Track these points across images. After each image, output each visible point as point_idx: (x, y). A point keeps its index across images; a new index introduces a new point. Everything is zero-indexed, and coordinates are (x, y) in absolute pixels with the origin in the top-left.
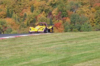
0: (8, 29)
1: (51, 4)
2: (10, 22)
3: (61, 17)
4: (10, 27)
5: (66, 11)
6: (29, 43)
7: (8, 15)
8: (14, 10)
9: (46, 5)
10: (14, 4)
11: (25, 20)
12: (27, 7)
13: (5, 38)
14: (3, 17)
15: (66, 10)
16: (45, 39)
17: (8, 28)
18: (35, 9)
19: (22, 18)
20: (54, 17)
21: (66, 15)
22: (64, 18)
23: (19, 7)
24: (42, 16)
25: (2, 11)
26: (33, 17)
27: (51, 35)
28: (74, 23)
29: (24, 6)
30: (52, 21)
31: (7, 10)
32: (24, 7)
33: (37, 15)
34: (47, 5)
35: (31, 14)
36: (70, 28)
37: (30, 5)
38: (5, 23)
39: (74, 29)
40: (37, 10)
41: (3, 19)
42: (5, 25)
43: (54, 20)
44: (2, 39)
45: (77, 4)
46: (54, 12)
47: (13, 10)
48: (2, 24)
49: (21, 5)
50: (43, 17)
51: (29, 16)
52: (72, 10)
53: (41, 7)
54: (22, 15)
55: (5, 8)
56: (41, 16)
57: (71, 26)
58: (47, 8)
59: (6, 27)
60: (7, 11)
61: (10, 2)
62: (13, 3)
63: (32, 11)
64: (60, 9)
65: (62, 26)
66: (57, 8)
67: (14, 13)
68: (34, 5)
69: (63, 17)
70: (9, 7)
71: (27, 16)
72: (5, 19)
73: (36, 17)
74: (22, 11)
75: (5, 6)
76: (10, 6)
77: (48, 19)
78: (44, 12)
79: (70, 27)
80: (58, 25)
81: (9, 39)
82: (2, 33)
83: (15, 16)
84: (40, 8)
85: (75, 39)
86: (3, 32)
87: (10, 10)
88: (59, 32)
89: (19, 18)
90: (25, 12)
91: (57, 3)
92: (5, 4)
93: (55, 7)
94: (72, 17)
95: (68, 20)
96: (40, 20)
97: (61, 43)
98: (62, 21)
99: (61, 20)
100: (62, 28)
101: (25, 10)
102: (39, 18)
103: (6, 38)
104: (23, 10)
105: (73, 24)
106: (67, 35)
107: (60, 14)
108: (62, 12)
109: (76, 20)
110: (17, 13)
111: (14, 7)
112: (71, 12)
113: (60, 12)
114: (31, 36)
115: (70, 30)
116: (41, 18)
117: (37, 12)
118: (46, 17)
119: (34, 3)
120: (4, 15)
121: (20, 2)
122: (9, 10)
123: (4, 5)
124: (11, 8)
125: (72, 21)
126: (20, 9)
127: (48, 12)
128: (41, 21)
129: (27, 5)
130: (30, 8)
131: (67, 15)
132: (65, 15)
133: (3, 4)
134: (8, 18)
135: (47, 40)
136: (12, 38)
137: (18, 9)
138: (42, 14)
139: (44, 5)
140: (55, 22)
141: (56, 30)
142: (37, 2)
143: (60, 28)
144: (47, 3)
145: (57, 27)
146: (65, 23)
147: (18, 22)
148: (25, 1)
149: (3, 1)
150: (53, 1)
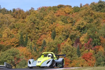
1: (79, 28)
2: (24, 52)
3: (91, 46)
4: (24, 58)
5: (98, 38)
7: (22, 43)
8: (30, 36)
9: (72, 29)
10: (30, 29)
11: (45, 49)
12: (47, 31)
14: (15, 46)
15: (98, 36)
17: (22, 60)
18: (58, 35)
19: (40, 47)
20: (82, 45)
21: (99, 43)
22: (96, 47)
23: (36, 31)
24: (67, 44)
25: (13, 37)
26: (55, 46)
29: (43, 31)
30: (80, 50)
31: (20, 36)
32: (43, 32)
33: (60, 43)
34: (73, 29)
35: (52, 41)
37: (50, 30)
38: (17, 54)
40: (60, 36)
41: (15, 49)
42: (17, 56)
43: (82, 50)
46: (83, 39)
47: (28, 35)
48: (13, 55)
49: (38, 29)
50: (69, 45)
51: (49, 44)
53: (66, 32)
54: (40, 42)
55: (18, 33)
56: (65, 44)
58: (73, 34)
59: (18, 59)
60: (20, 38)
61: (24, 25)
62: (28, 26)
63: (54, 37)
64: (90, 35)
65: (94, 58)
66: (86, 34)
67: (29, 40)
68: (56, 29)
69: (94, 45)
70: (22, 32)
71: (47, 44)
72: (18, 48)
73: (59, 46)
74: (40, 37)
75: (17, 31)
76: (25, 31)
77: (75, 48)
78: (69, 39)
79: (103, 59)
80: (88, 56)
82: (14, 67)
83: (31, 43)
84: (64, 33)
86: (15, 65)
88: (90, 65)
89: (35, 47)
91: (87, 26)
92: (18, 28)
93: (84, 32)
96: (64, 49)
98: (93, 51)
99: (92, 49)
100: (93, 60)
101: (43, 35)
102: (63, 46)
107: (90, 41)
108: (93, 39)
110: (33, 41)
111: (29, 32)
113: (91, 39)
116: (65, 47)
117: (60, 38)
118: (72, 45)
119: (56, 27)
120: (16, 43)
121: (37, 26)
122: (23, 36)
123: (16, 29)
124: (25, 33)
126: (37, 34)
127: (75, 38)
128: (65, 51)
129: (47, 29)
130: (51, 33)
131: (100, 42)
132: (97, 43)
134: (22, 47)
137: (34, 35)
138: (66, 41)
139: (69, 29)
140: (84, 52)
141: (86, 64)
142: (60, 25)
143: (90, 60)
144: (73, 27)
145: (87, 60)
146: (98, 53)
147: (35, 52)
148: (44, 24)
149: (15, 24)
150: (82, 24)
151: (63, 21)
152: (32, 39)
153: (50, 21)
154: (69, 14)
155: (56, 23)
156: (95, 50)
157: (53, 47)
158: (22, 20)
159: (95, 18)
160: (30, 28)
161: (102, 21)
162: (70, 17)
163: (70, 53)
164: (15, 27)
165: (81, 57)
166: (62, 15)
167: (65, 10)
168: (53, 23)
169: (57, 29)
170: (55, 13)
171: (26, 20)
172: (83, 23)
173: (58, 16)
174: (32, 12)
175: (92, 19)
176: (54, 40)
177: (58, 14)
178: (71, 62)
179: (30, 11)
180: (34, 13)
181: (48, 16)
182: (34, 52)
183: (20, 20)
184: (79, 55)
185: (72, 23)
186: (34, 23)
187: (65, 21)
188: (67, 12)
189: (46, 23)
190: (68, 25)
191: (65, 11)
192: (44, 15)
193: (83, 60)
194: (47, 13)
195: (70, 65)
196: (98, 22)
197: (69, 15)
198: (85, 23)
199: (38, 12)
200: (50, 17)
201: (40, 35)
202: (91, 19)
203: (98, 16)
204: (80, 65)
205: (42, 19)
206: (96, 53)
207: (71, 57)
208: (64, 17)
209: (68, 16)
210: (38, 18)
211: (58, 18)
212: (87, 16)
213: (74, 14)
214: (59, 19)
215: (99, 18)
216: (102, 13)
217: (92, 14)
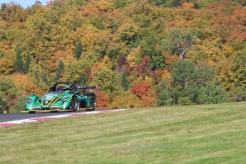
0: (20, 101)
1: (125, 38)
2: (23, 84)
3: (148, 70)
4: (23, 95)
5: (160, 55)
6: (71, 134)
7: (20, 67)
8: (34, 54)
9: (111, 39)
11: (62, 77)
12: (66, 45)
13: (13, 124)
14: (7, 72)
15: (160, 52)
16: (112, 124)
17: (20, 98)
18: (86, 51)
19: (53, 73)
20: (131, 70)
21: (162, 65)
22: (156, 71)
23: (46, 45)
24: (103, 67)
25: (3, 56)
26: (80, 71)
27: (127, 115)
28: (182, 82)
29: (58, 44)
30: (128, 78)
31: (15, 54)
32: (59, 46)
33: (90, 66)
34: (114, 39)
35: (75, 62)
36: (172, 97)
37: (71, 41)
38: (10, 87)
39: (181, 98)
40: (90, 53)
41: (6, 78)
42: (11, 91)
43: (131, 77)
44: (6, 126)
45: (189, 37)
46: (133, 56)
47: (31, 53)
48: (3, 90)
49: (49, 40)
50: (106, 70)
51: (69, 67)
52: (176, 51)
53: (100, 45)
54: (54, 64)
55: (11, 48)
56: (99, 67)
57: (175, 90)
58: (114, 48)
59: (13, 97)
60: (15, 57)
61: (23, 33)
62: (31, 36)
63: (78, 56)
64: (145, 49)
65: (153, 92)
66: (139, 48)
67: (33, 61)
68: (83, 40)
69: (154, 69)
70: (20, 47)
71: (66, 68)
72: (12, 77)
73: (88, 71)
74: (52, 55)
75: (10, 45)
76: (24, 44)
77: (118, 75)
78: (106, 58)
79: (171, 93)
80: (143, 89)
81: (22, 126)
82: (5, 112)
83: (37, 67)
84: (97, 47)
85: (186, 122)
86: (7, 108)
87: (24, 53)
88: (146, 106)
89: (45, 74)
90: (60, 59)
91: (140, 33)
92: (12, 40)
93: (135, 44)
94: (177, 69)
95: (167, 76)
96: (98, 77)
97: (150, 133)
98: (151, 79)
99: (148, 76)
100: (152, 96)
101: (60, 52)
102: (96, 71)
103: (16, 125)
104: (55, 54)
105: (180, 87)
106: (166, 113)
107: (146, 62)
108: (151, 58)
109: (186, 75)
110: (40, 62)
111: (33, 46)
112: (174, 56)
113: (147, 57)
114: (75, 118)
115: (171, 100)
116: (99, 73)
117: (91, 57)
118: (113, 69)
119: (82, 36)
120: (8, 66)
121: (48, 34)
122: (22, 54)
123: (8, 42)
124: (25, 49)
125: (178, 78)
126: (48, 51)
127: (117, 56)
128: (100, 81)
129: (66, 41)
130: (73, 47)
131: (164, 63)
132: (159, 65)
133: (5, 38)
134: (19, 74)
135: (117, 126)
136: (29, 123)
137: (42, 51)
138: (102, 62)
139: (107, 40)
140: (135, 81)
141: (138, 103)
142: (89, 33)
143: (147, 95)
144: (114, 35)
145: (140, 95)
146: (160, 83)
147: (44, 84)
148: (59, 32)
149: (6, 32)
150: (130, 29)
151: (94, 24)
152: (39, 60)
153: (71, 24)
154: (106, 11)
155: (81, 29)
156: (155, 77)
157: (77, 73)
158: (20, 24)
159: (153, 19)
160: (34, 39)
161: (166, 23)
162: (109, 17)
163: (109, 83)
164: (6, 36)
165: (129, 91)
166: (92, 13)
167: (98, 5)
168: (77, 29)
169: (85, 40)
170: (79, 10)
171: (26, 24)
172: (132, 28)
173: (86, 15)
174: (38, 8)
175: (149, 21)
176: (78, 59)
177: (86, 11)
178: (111, 101)
179: (34, 6)
180: (41, 11)
181: (67, 16)
182: (42, 83)
183: (15, 23)
184: (126, 86)
185: (113, 27)
186: (42, 29)
187: (98, 25)
188: (102, 8)
189: (63, 29)
190: (104, 32)
191: (98, 7)
192: (59, 14)
193: (133, 96)
194: (66, 11)
195: (108, 105)
196: (159, 25)
197: (105, 14)
198: (136, 28)
199: (48, 9)
200: (72, 19)
201: (54, 51)
202: (147, 19)
203: (159, 15)
204: (128, 106)
205: (56, 22)
206: (156, 83)
207: (112, 90)
208: (97, 16)
209: (104, 16)
210: (48, 21)
211: (85, 19)
212: (138, 15)
213: (116, 11)
214: (89, 21)
215: (162, 19)
216: (168, 9)
217: (148, 11)
